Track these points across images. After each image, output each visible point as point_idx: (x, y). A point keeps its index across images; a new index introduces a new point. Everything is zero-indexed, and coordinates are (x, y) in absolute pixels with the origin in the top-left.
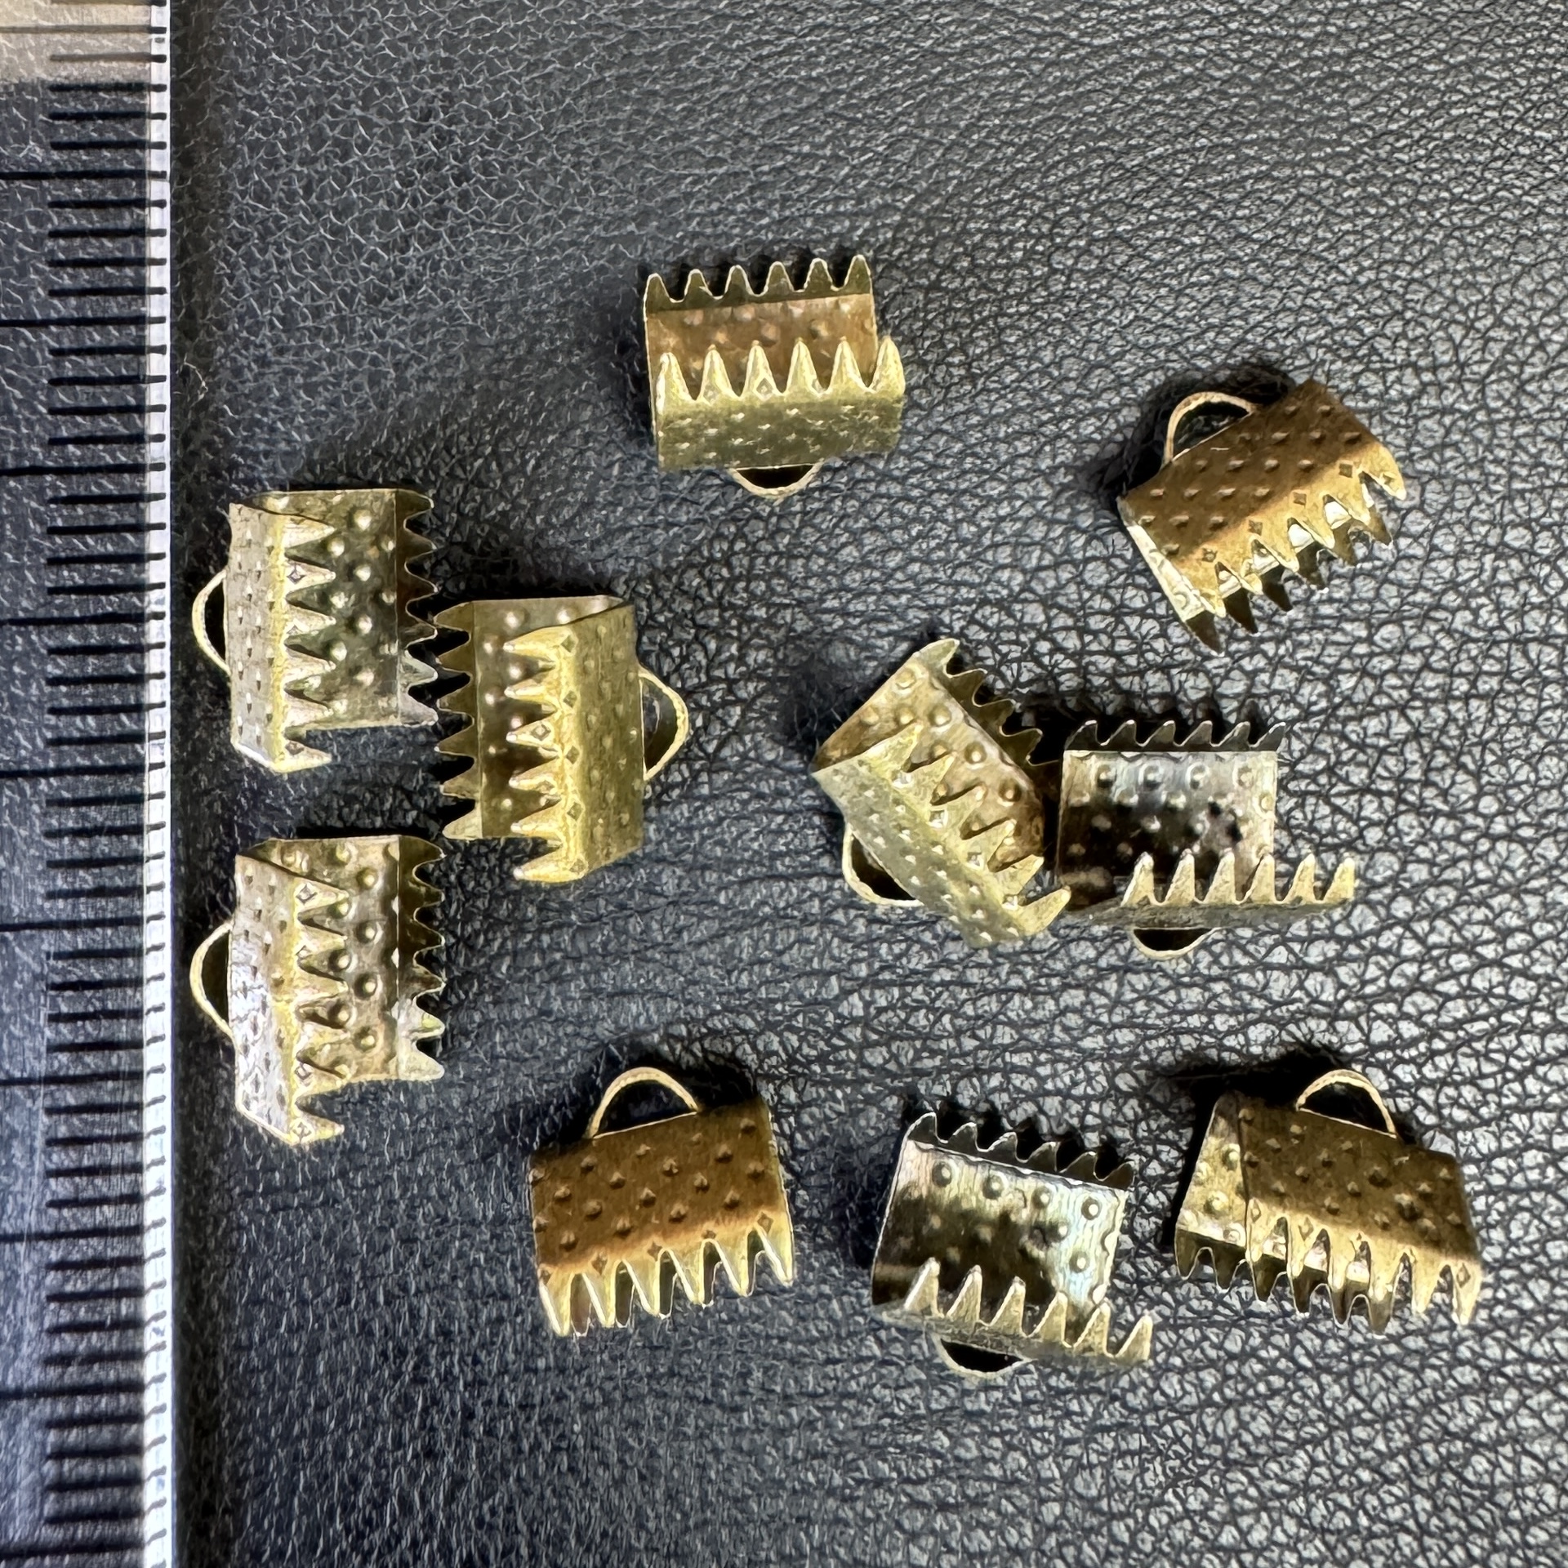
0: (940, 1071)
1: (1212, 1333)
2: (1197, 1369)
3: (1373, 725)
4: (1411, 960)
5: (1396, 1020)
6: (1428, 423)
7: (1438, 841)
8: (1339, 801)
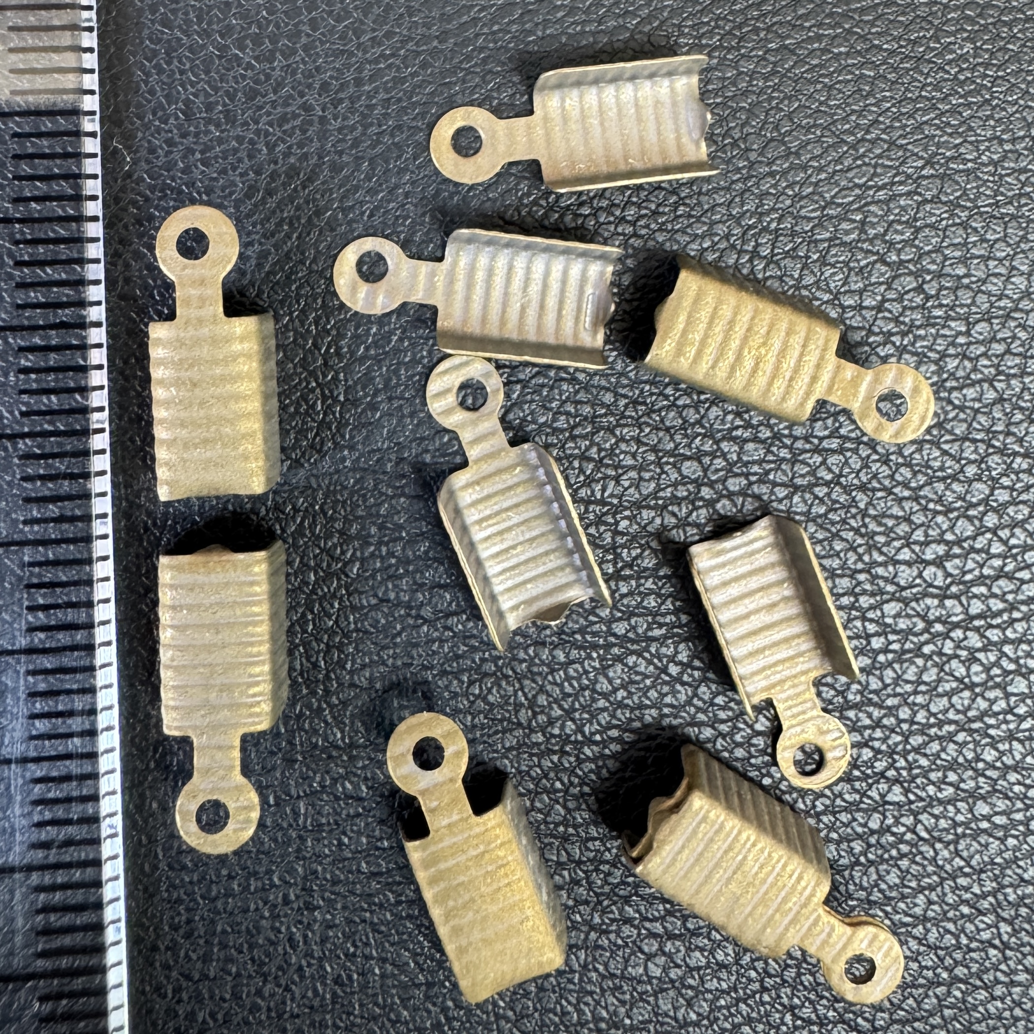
0: (665, 637)
1: (859, 816)
2: (849, 841)
3: (971, 393)
4: (998, 556)
5: (987, 598)
6: (1008, 179)
7: (1017, 473)
8: (946, 447)
